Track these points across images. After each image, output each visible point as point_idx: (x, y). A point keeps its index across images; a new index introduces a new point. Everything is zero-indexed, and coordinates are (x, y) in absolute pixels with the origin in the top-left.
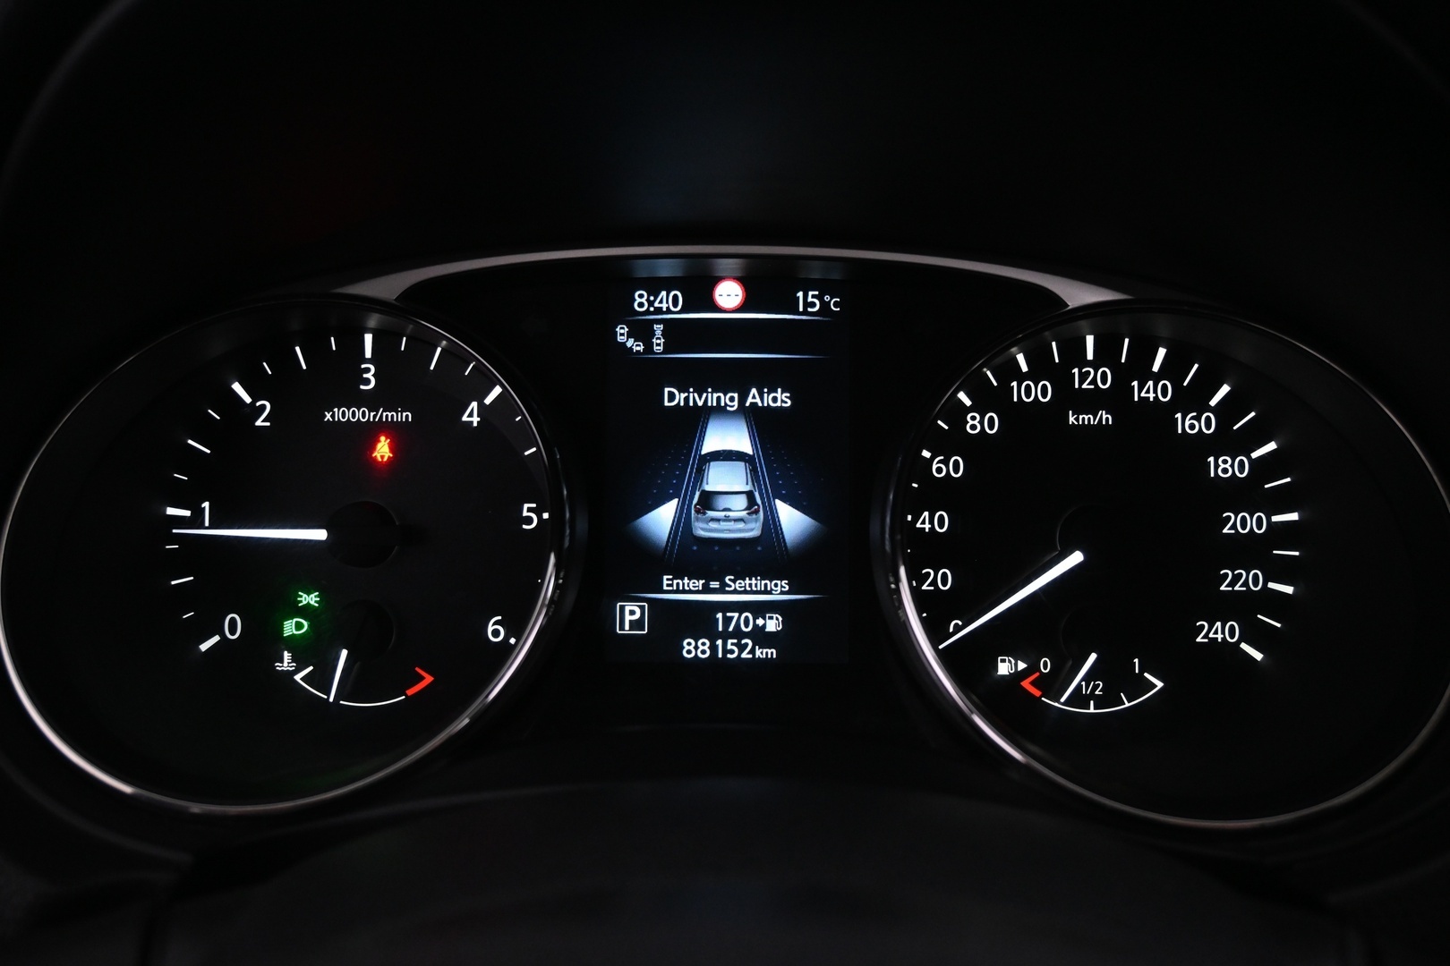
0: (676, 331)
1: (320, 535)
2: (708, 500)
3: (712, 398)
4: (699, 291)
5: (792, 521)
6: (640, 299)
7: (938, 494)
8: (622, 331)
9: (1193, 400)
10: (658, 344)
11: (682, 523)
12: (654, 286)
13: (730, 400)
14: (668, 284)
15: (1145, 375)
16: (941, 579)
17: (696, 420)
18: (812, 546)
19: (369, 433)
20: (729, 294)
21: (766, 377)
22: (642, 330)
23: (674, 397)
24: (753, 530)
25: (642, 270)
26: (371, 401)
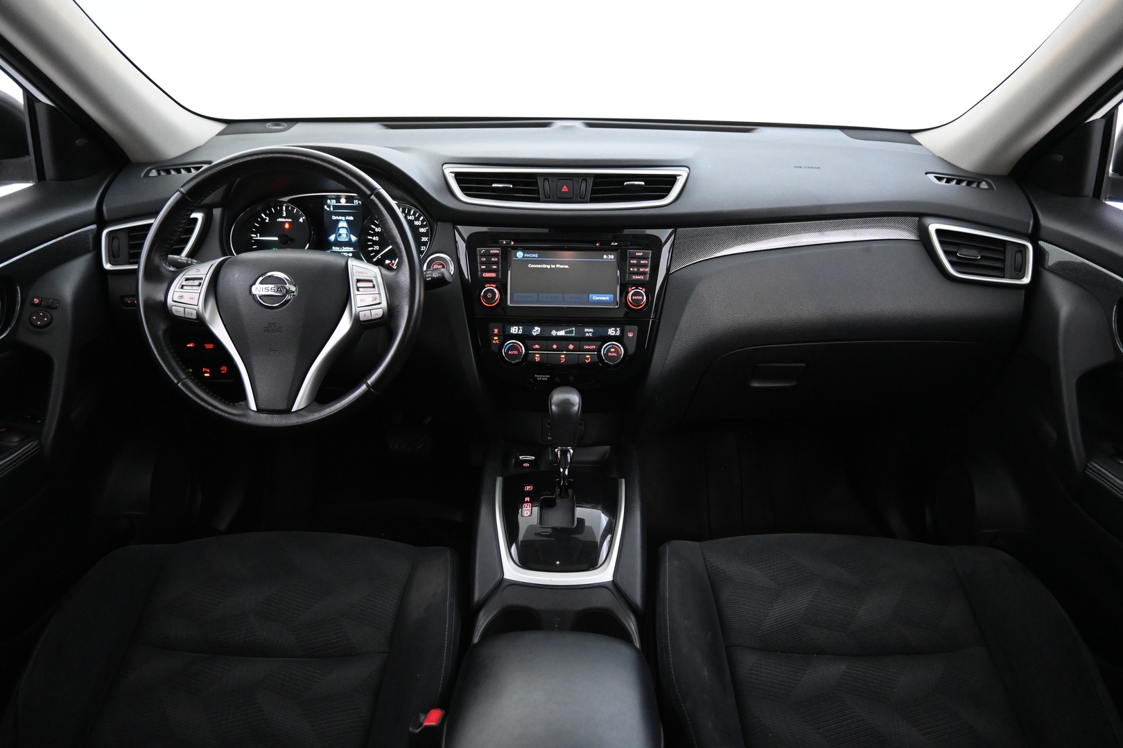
0: (335, 207)
1: (276, 239)
2: (340, 235)
3: (340, 218)
4: (338, 199)
5: (354, 238)
6: (329, 201)
7: (376, 234)
8: (326, 207)
9: (417, 219)
10: (332, 209)
11: (336, 239)
12: (330, 199)
13: (343, 218)
14: (333, 199)
15: (410, 215)
16: (377, 248)
17: (338, 221)
18: (356, 242)
19: (285, 222)
20: (343, 201)
21: (349, 214)
22: (329, 206)
23: (334, 218)
24: (347, 240)
25: (329, 197)
26: (285, 218)
